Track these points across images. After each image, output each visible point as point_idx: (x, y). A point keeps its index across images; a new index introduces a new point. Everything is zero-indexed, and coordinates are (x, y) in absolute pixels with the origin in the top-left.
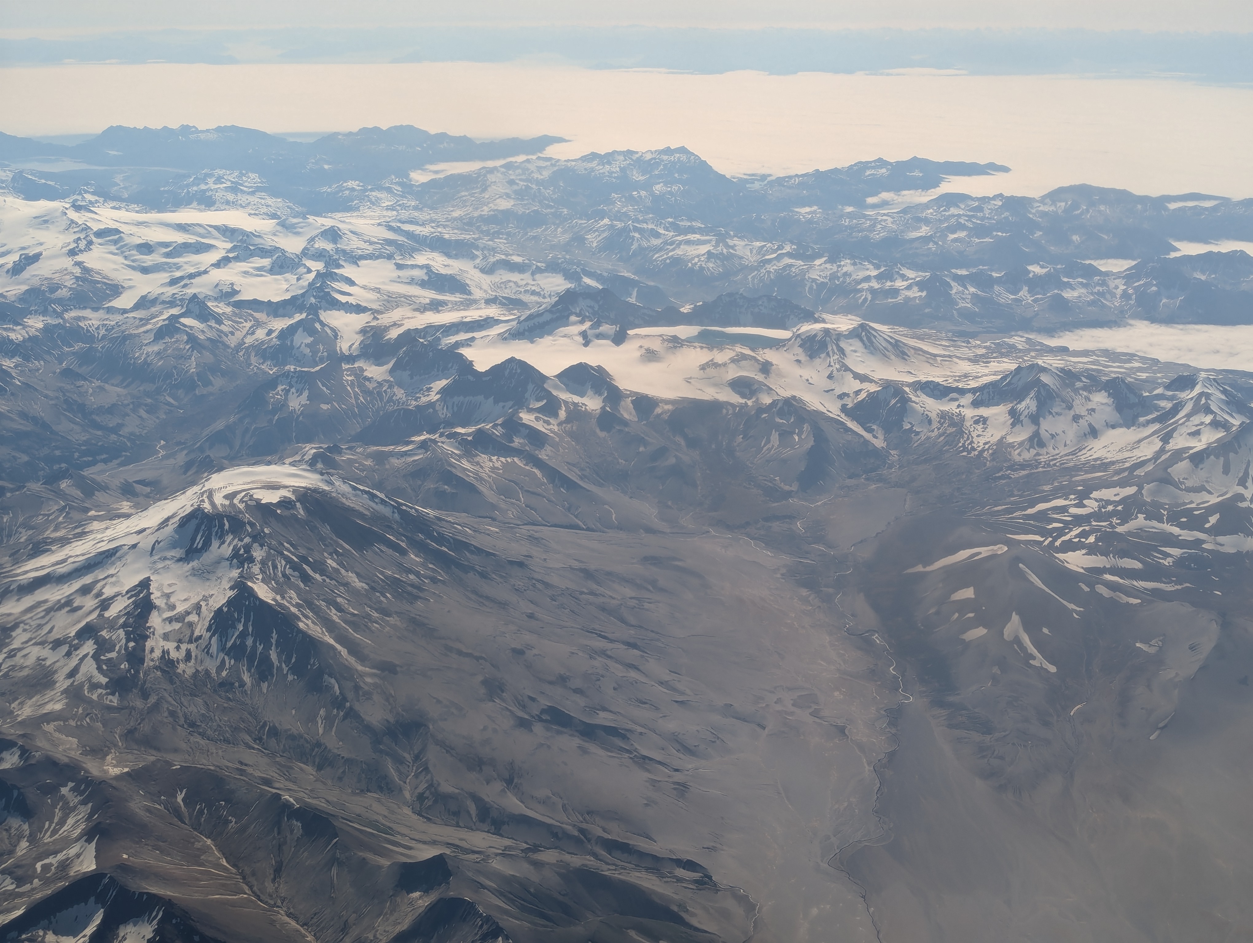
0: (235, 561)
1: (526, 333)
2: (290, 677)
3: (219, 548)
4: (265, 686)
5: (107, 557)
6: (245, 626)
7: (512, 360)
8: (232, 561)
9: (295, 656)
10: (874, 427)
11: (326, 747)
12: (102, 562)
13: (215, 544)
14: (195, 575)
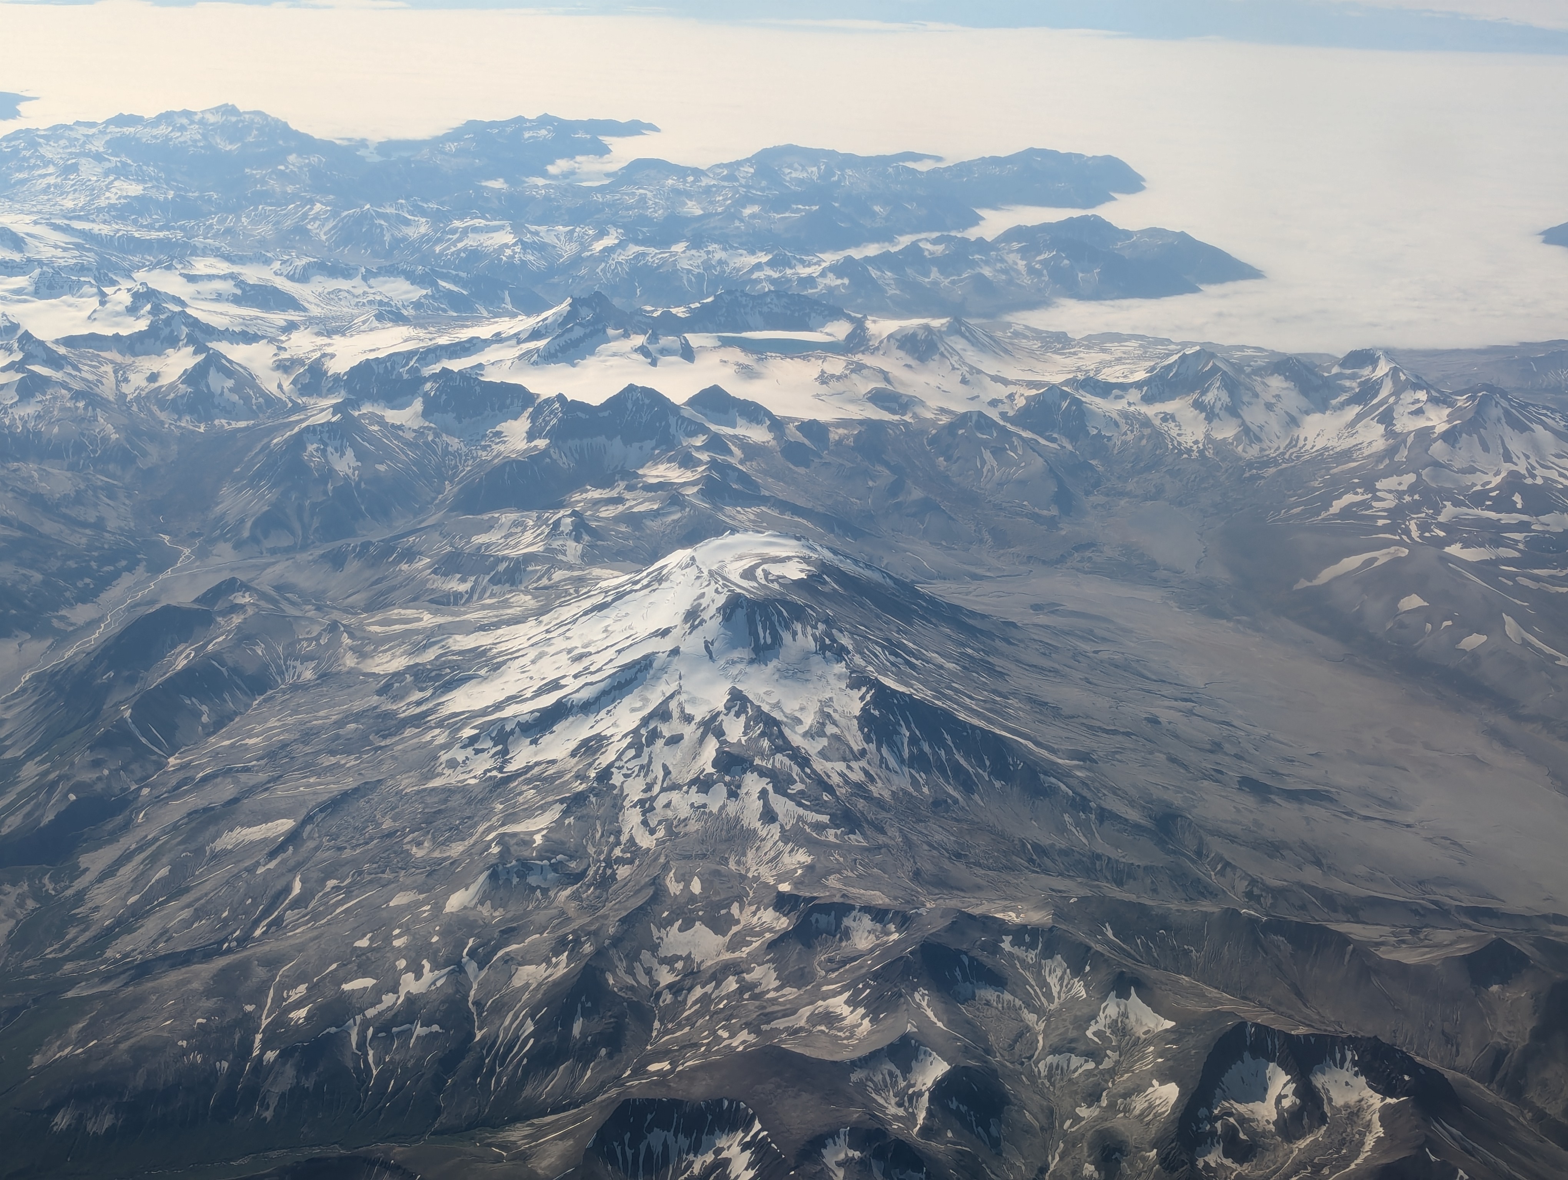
0: (828, 653)
1: (559, 354)
2: (998, 784)
3: (794, 640)
4: (976, 797)
5: (640, 670)
6: (909, 728)
7: (631, 388)
8: (824, 654)
9: (985, 757)
10: (1055, 435)
11: (1109, 858)
12: (636, 678)
13: (787, 637)
14: (786, 678)
